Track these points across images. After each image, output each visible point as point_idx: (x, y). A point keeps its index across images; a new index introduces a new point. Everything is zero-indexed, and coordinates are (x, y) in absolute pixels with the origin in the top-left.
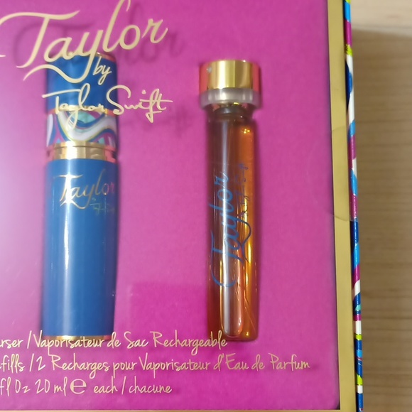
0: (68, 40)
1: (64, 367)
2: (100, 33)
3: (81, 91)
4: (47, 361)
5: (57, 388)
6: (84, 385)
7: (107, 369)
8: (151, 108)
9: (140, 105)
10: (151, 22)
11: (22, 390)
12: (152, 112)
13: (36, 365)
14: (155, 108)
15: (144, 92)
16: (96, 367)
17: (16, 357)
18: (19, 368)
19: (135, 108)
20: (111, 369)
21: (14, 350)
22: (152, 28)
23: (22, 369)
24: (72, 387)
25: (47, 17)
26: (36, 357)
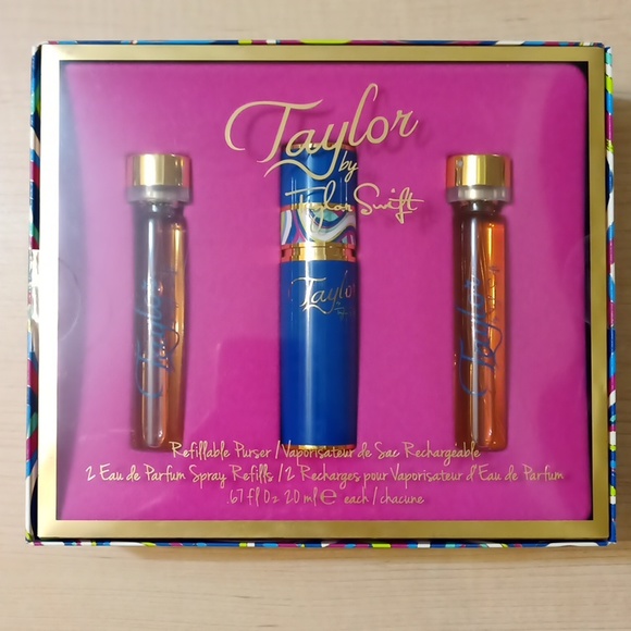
0: (311, 133)
1: (314, 477)
2: (346, 125)
3: (326, 189)
4: (296, 471)
5: (307, 499)
6: (335, 496)
7: (358, 480)
8: (401, 208)
9: (389, 205)
10: (399, 113)
11: (272, 500)
12: (402, 213)
13: (284, 475)
14: (405, 208)
15: (393, 191)
16: (346, 477)
17: (264, 467)
18: (267, 479)
19: (384, 208)
20: (362, 479)
21: (262, 460)
22: (401, 119)
23: (270, 480)
24: (322, 497)
25: (289, 107)
26: (284, 468)
